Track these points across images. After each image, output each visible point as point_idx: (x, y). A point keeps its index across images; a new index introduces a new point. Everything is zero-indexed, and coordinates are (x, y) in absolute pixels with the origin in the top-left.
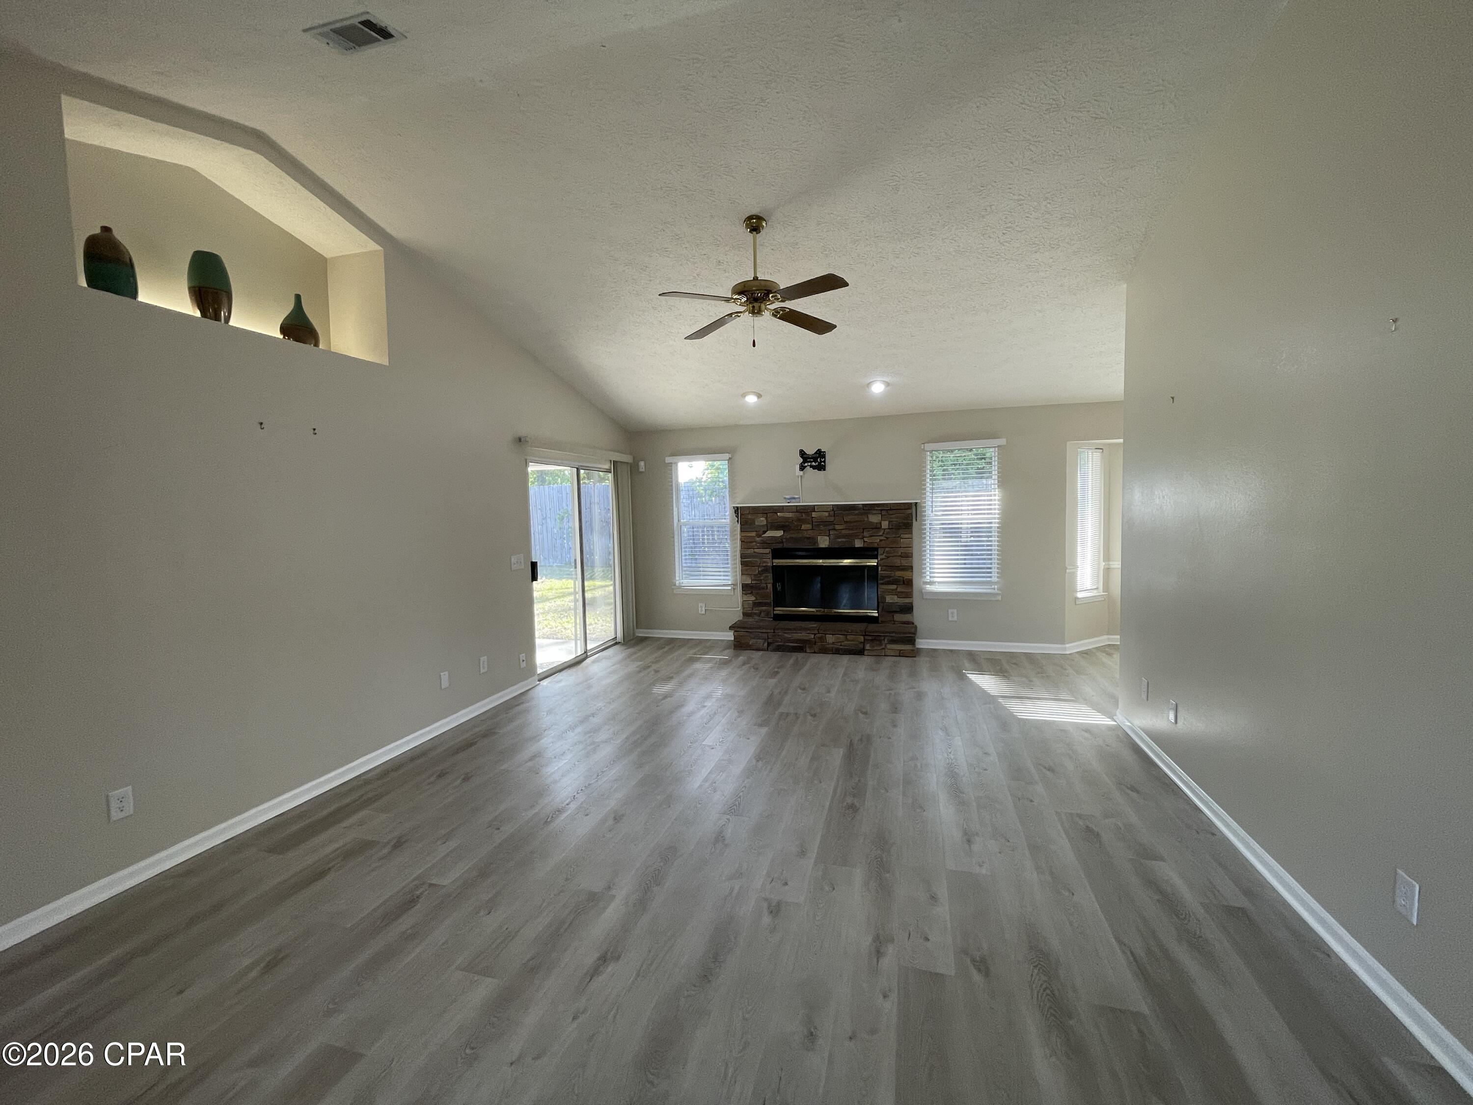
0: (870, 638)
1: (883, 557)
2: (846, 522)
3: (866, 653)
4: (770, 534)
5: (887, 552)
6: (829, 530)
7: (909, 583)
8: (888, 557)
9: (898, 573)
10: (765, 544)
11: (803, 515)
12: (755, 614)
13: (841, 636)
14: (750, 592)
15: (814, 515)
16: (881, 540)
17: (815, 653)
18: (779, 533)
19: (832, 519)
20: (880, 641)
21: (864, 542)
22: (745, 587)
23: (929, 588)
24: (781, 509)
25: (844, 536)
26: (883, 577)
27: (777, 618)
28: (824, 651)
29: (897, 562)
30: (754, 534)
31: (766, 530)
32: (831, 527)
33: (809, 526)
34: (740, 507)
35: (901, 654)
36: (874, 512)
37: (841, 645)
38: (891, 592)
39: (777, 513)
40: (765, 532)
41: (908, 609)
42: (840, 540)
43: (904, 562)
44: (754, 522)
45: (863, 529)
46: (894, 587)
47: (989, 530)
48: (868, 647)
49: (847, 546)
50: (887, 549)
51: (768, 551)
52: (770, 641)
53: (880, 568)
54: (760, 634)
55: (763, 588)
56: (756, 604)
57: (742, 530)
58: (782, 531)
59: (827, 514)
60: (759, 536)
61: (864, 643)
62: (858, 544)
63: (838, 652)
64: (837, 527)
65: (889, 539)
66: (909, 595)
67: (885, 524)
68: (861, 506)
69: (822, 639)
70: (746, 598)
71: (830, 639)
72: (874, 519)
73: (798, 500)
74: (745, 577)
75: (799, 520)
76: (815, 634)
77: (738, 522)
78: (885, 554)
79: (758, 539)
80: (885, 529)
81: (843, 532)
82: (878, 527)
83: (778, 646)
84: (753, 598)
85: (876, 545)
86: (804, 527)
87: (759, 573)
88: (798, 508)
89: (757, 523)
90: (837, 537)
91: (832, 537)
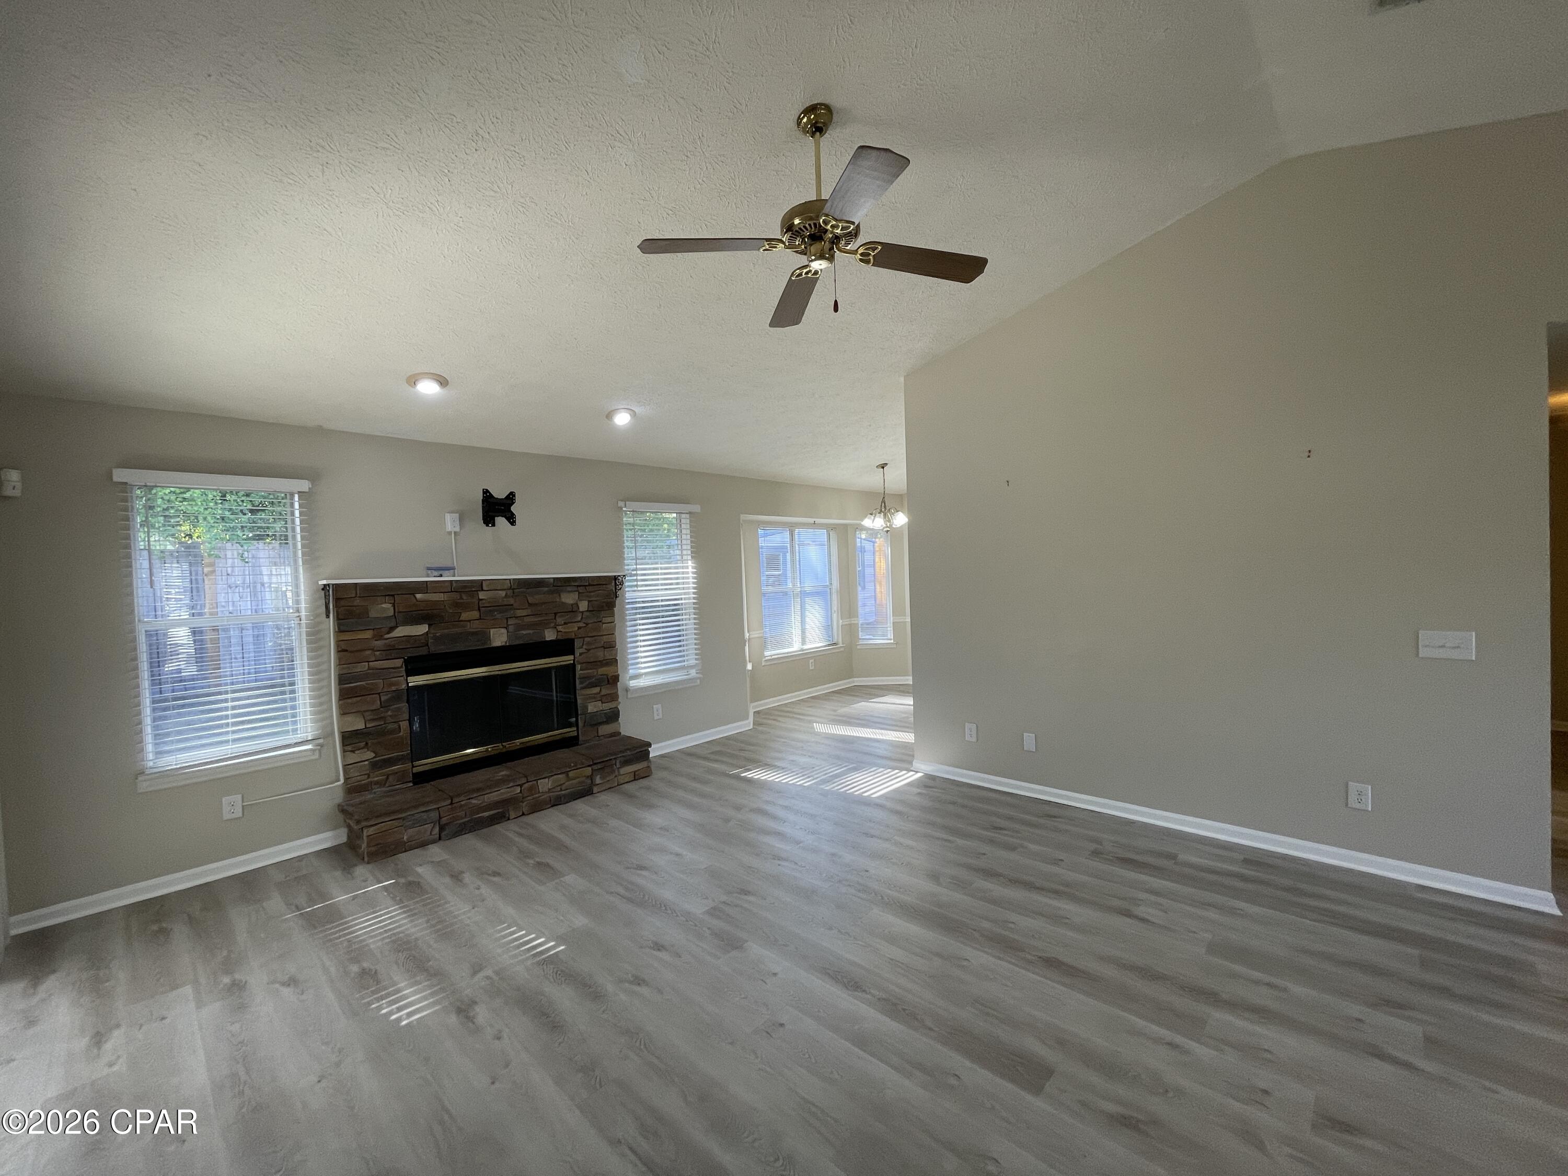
0: (599, 766)
1: (581, 650)
2: (530, 605)
3: (595, 789)
4: (402, 631)
5: (588, 643)
6: (507, 619)
7: (616, 679)
8: (588, 650)
9: (602, 670)
10: (390, 651)
11: (464, 597)
12: (377, 783)
13: (560, 776)
14: (362, 744)
15: (482, 595)
16: (579, 628)
17: (523, 814)
18: (423, 629)
19: (511, 601)
20: (608, 765)
21: (558, 632)
22: (350, 739)
23: (633, 683)
24: (424, 587)
25: (530, 626)
26: (583, 678)
27: (421, 778)
28: (537, 807)
29: (600, 654)
30: (368, 635)
31: (393, 624)
32: (509, 613)
33: (475, 614)
34: (333, 585)
35: (636, 777)
36: (569, 589)
37: (561, 790)
38: (594, 698)
39: (414, 594)
40: (392, 629)
41: (614, 716)
42: (524, 632)
43: (608, 655)
44: (365, 613)
45: (555, 614)
46: (596, 690)
47: (675, 608)
48: (598, 780)
49: (536, 639)
50: (586, 639)
51: (399, 662)
52: (444, 821)
53: (578, 667)
54: (425, 816)
55: (392, 732)
56: (375, 765)
57: (342, 628)
58: (427, 626)
59: (503, 593)
60: (379, 637)
61: (591, 777)
62: (550, 635)
63: (557, 802)
64: (519, 613)
65: (590, 625)
66: (614, 697)
67: (583, 606)
68: (552, 580)
69: (533, 790)
70: (353, 758)
72: (569, 598)
73: (451, 572)
74: (349, 718)
75: (456, 605)
76: (521, 786)
77: (328, 616)
78: (584, 647)
79: (379, 643)
80: (582, 612)
81: (527, 620)
82: (573, 610)
83: (460, 824)
84: (370, 755)
85: (573, 636)
86: (465, 616)
87: (385, 706)
88: (454, 585)
89: (373, 614)
90: (519, 627)
91: (511, 628)
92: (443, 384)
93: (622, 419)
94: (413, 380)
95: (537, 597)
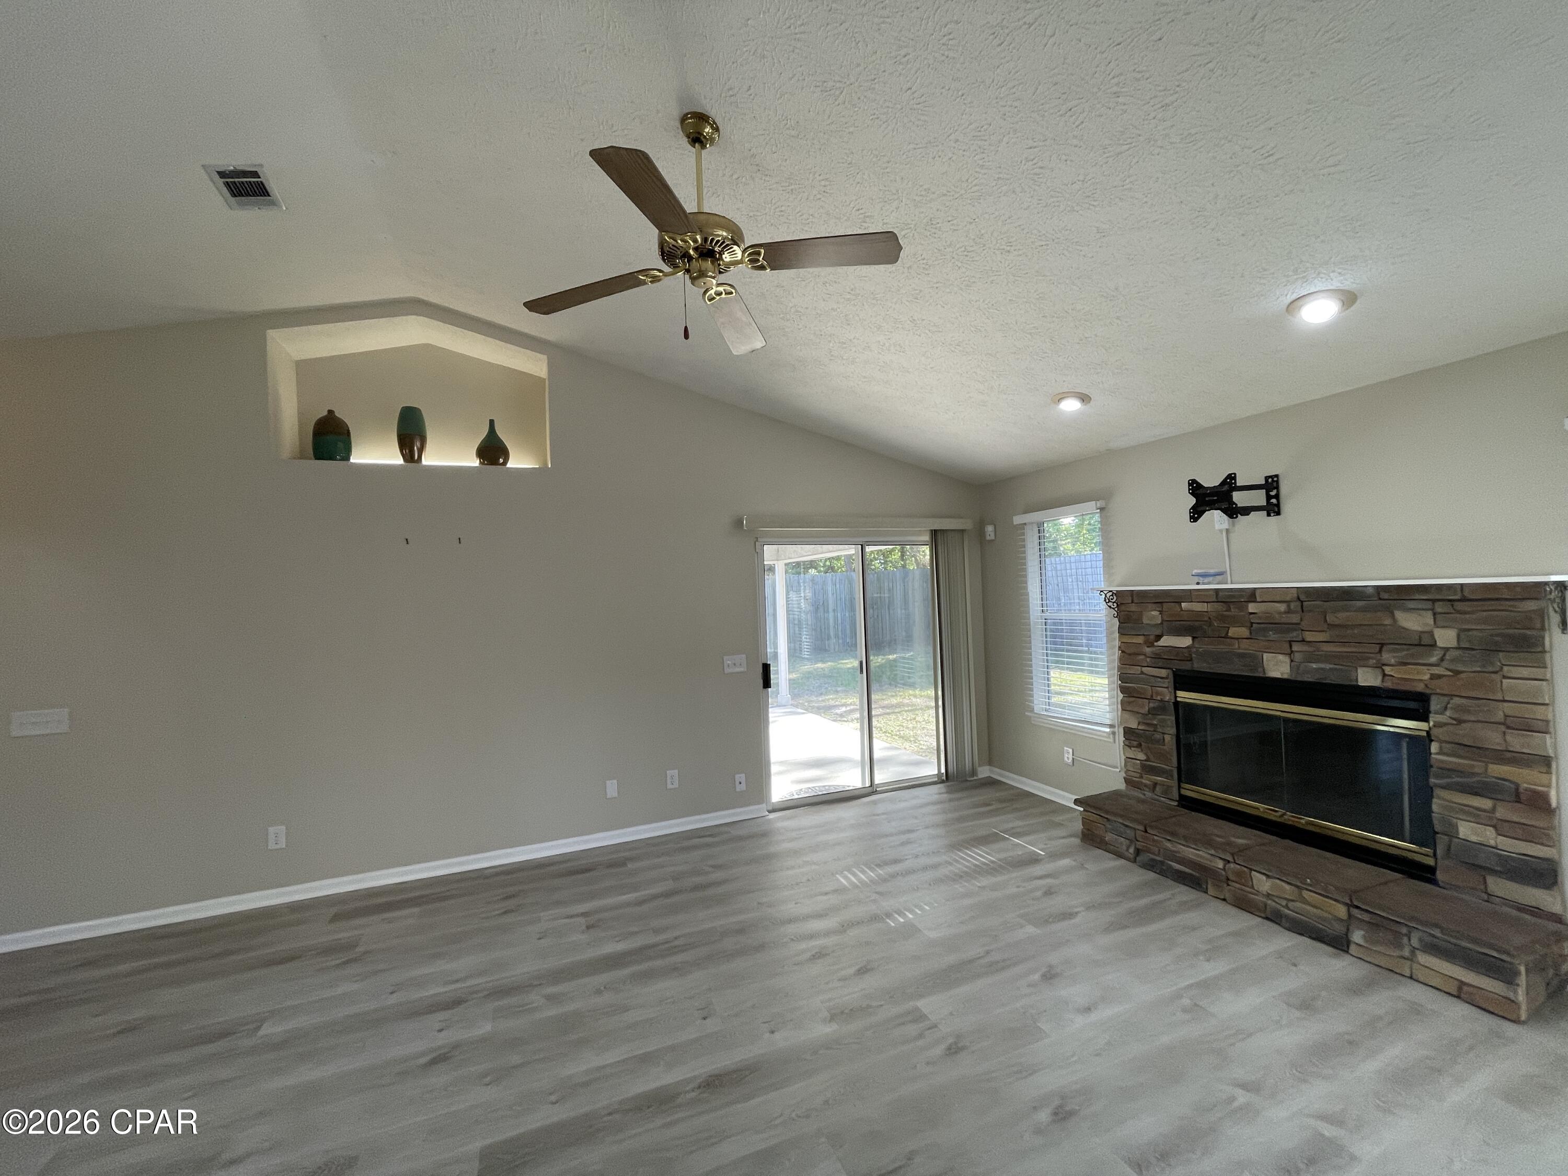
0: (1366, 917)
2: (1332, 626)
4: (1166, 641)
5: (1457, 708)
6: (1290, 642)
7: (1536, 800)
8: (1460, 722)
10: (1161, 659)
11: (1231, 608)
12: (1146, 787)
13: (1287, 887)
14: (1135, 743)
16: (1434, 677)
18: (1185, 642)
19: (1295, 618)
20: (1397, 934)
21: (1384, 675)
22: (1129, 735)
24: (1188, 595)
25: (1328, 658)
26: (1445, 770)
27: (1187, 803)
28: (1244, 904)
29: (1493, 737)
30: (1140, 640)
31: (1161, 633)
32: (1294, 635)
33: (1243, 632)
34: (1119, 591)
36: (1411, 605)
37: (1287, 907)
39: (1180, 603)
40: (1159, 637)
41: (1538, 874)
42: (1314, 666)
43: (1519, 743)
44: (1140, 618)
45: (1382, 645)
46: (1487, 803)
48: (1357, 937)
49: (1333, 679)
50: (1457, 701)
51: (1163, 673)
52: (1139, 845)
53: (1434, 747)
54: (1122, 829)
55: (1158, 741)
56: (1147, 769)
57: (1123, 632)
58: (1190, 638)
59: (1282, 607)
60: (1151, 645)
62: (1367, 678)
64: (1310, 636)
65: (1463, 676)
67: (1446, 637)
68: (1371, 590)
69: (1244, 879)
70: (1131, 753)
71: (1262, 883)
72: (1412, 621)
73: (1219, 578)
74: (1127, 715)
75: (1222, 618)
77: (1114, 619)
78: (1448, 713)
79: (1148, 650)
80: (1447, 649)
81: (1326, 648)
82: (1424, 643)
83: (1153, 860)
84: (1142, 756)
85: (1420, 688)
86: (1233, 631)
87: (1153, 712)
88: (1221, 594)
89: (1145, 621)
90: (1310, 658)
91: (1298, 657)
92: (1084, 398)
94: (1056, 401)
95: (1340, 615)
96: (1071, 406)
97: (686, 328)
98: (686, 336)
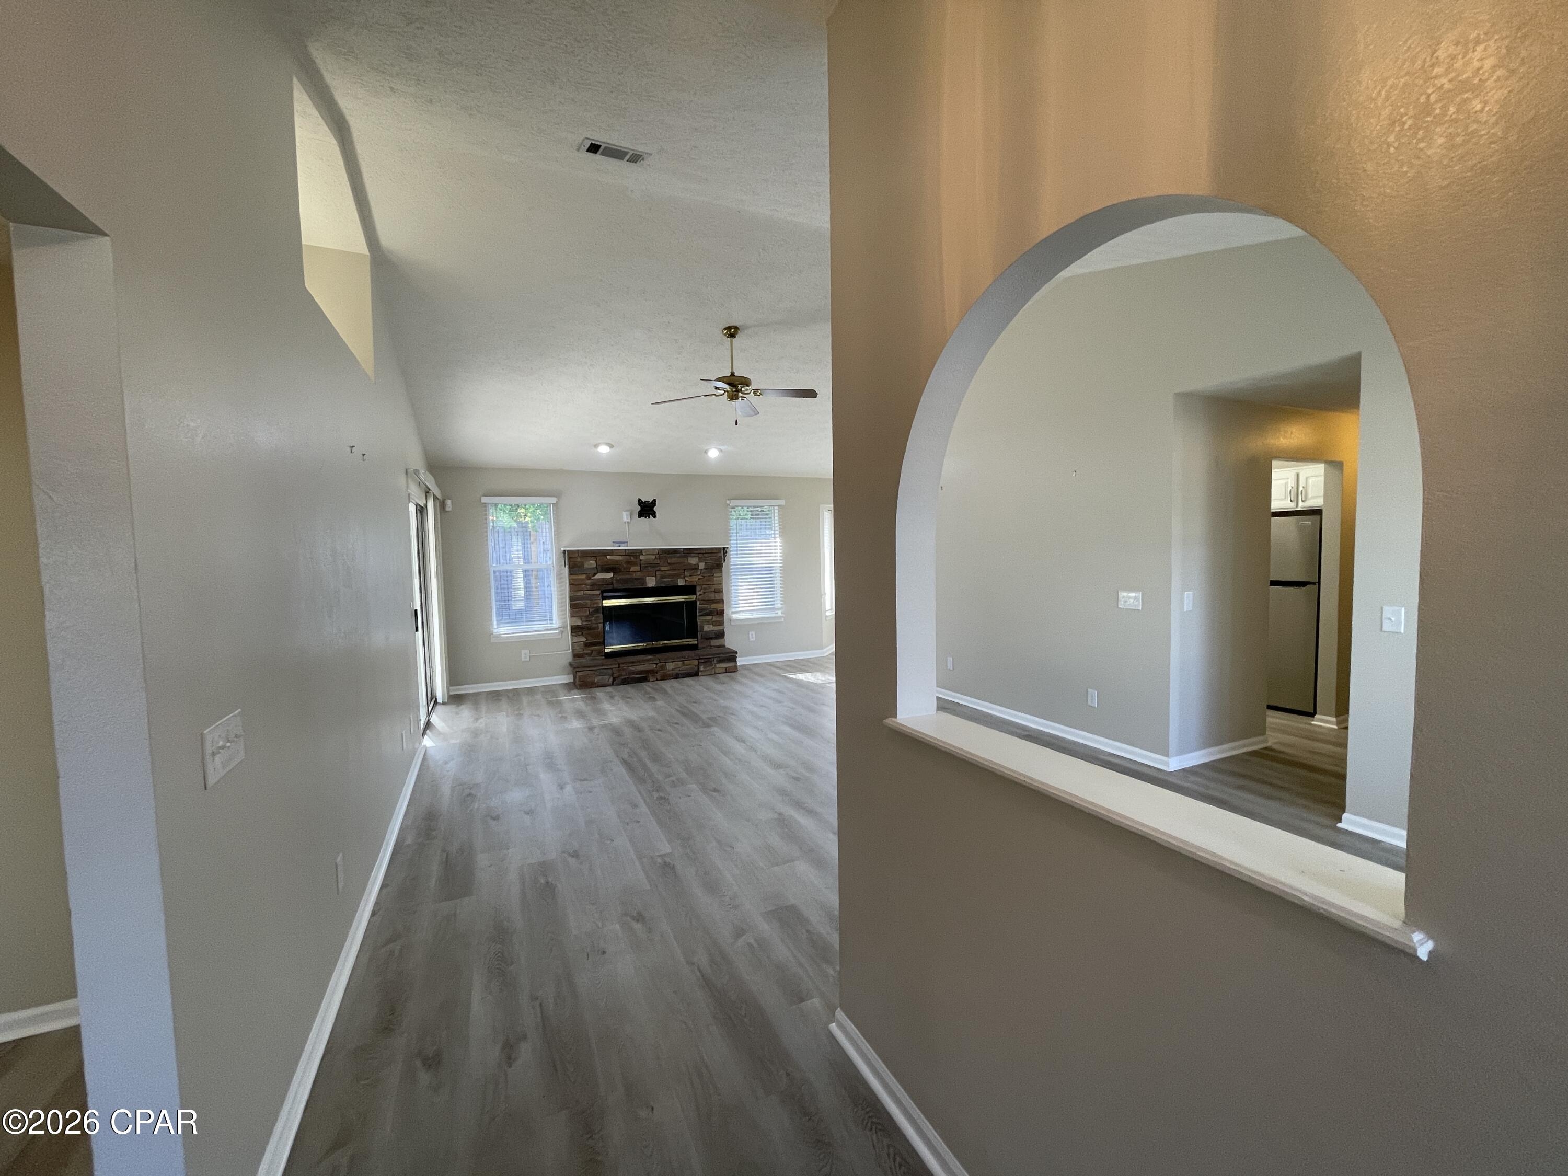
0: (703, 661)
1: (701, 593)
2: (669, 564)
3: (700, 674)
4: (600, 576)
5: (705, 589)
6: (656, 572)
7: (721, 613)
8: (704, 593)
9: (714, 606)
10: (594, 586)
11: (632, 558)
12: (587, 654)
13: (679, 663)
14: (580, 633)
15: (642, 557)
16: (699, 579)
17: (657, 680)
18: (610, 575)
19: (658, 561)
20: (711, 662)
21: (686, 580)
22: (575, 630)
23: (734, 616)
24: (611, 552)
25: (669, 576)
26: (701, 610)
27: (609, 655)
28: (665, 678)
29: (712, 596)
30: (584, 577)
31: (596, 572)
32: (657, 569)
33: (638, 568)
34: (568, 551)
35: (727, 671)
36: (692, 555)
37: (680, 671)
38: (708, 622)
39: (606, 556)
40: (595, 574)
41: (721, 635)
42: (666, 580)
43: (717, 597)
44: (582, 565)
45: (684, 570)
46: (710, 617)
47: (770, 570)
48: (702, 668)
49: (672, 584)
50: (704, 586)
51: (598, 592)
52: (615, 675)
53: (698, 603)
54: (605, 671)
55: (594, 629)
56: (587, 645)
57: (572, 573)
58: (613, 573)
59: (653, 557)
60: (589, 578)
61: (698, 666)
62: (681, 583)
63: (677, 676)
64: (663, 569)
65: (706, 578)
66: (721, 623)
67: (702, 566)
68: (682, 550)
69: (663, 667)
70: (576, 640)
71: (670, 666)
72: (693, 561)
73: (626, 544)
74: (574, 619)
75: (628, 562)
76: (656, 664)
77: (565, 566)
78: (702, 591)
79: (588, 582)
80: (701, 570)
81: (668, 572)
82: (695, 568)
83: (623, 679)
84: (584, 639)
85: (695, 584)
86: (632, 569)
87: (591, 614)
88: (627, 551)
89: (586, 566)
90: (662, 577)
91: (658, 577)
92: (611, 446)
93: (713, 454)
94: (596, 446)
95: (674, 559)
96: (604, 450)
97: (736, 421)
98: (736, 424)
